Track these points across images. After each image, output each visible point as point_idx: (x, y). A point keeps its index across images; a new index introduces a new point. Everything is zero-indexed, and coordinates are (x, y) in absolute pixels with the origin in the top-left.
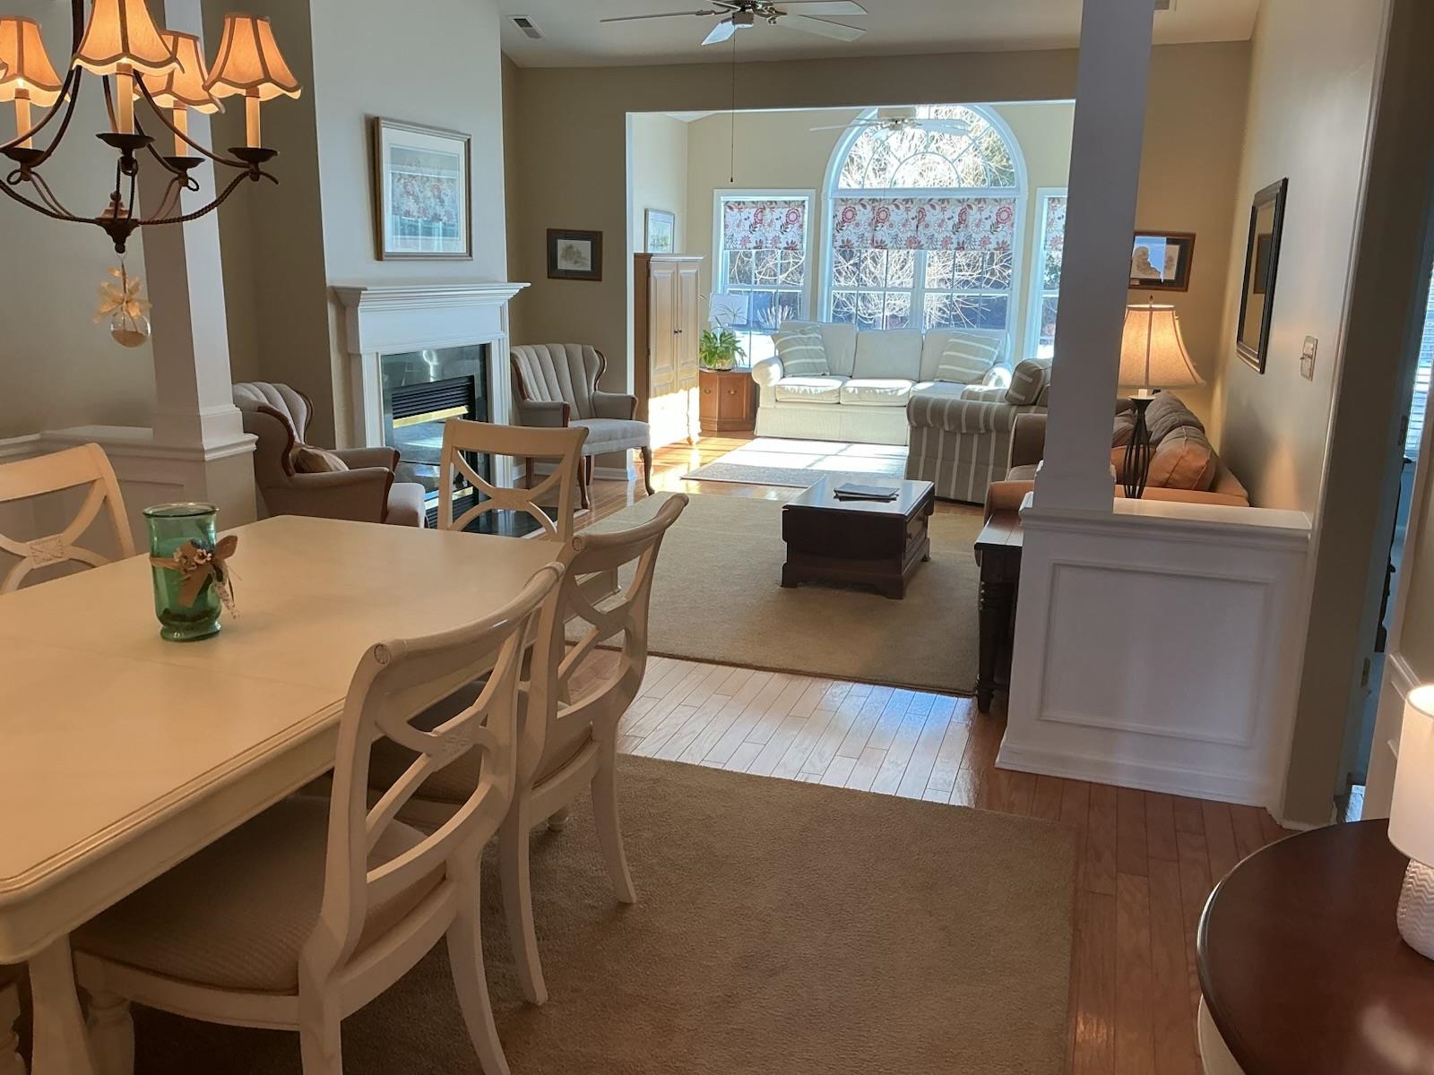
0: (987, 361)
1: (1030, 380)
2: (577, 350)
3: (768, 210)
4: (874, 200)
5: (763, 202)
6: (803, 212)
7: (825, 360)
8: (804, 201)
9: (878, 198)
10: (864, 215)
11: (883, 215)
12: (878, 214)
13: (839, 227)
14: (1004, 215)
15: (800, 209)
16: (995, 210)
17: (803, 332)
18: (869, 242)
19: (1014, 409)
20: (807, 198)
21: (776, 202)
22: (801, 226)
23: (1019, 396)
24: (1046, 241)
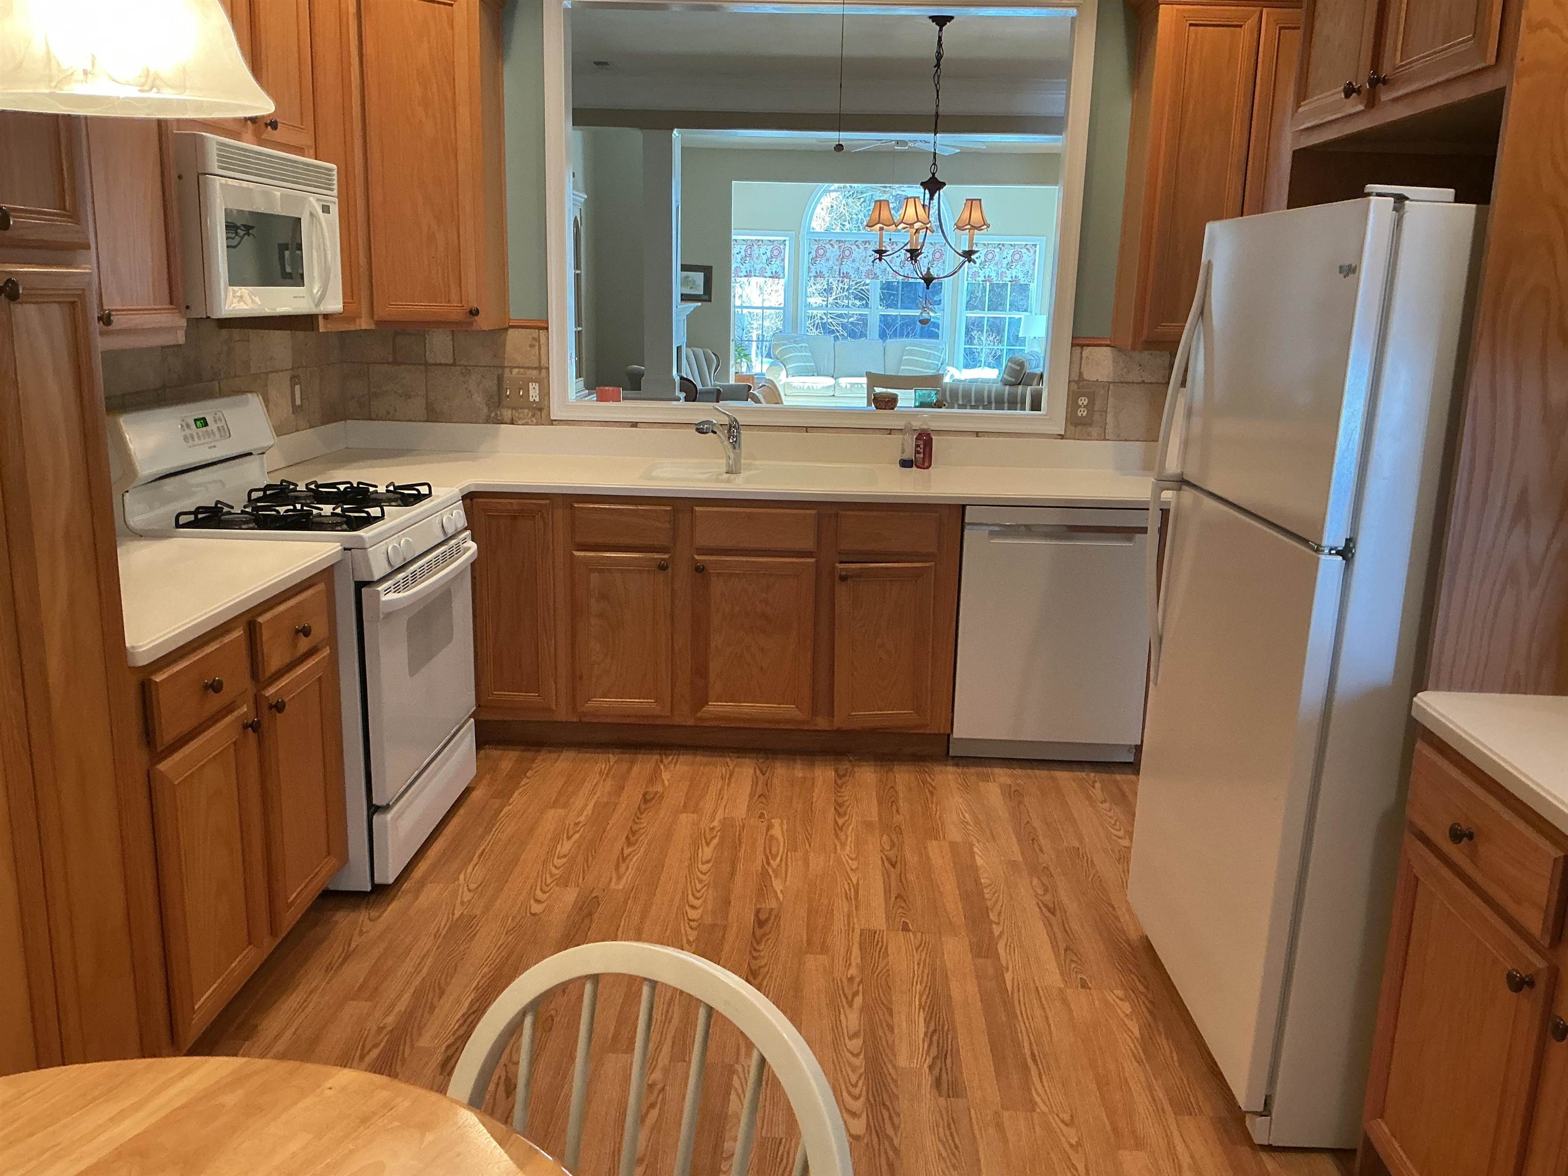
0: (937, 362)
1: (1018, 368)
2: (700, 352)
3: (756, 246)
4: (840, 241)
5: (752, 241)
6: (784, 249)
7: (813, 364)
8: (785, 241)
9: (843, 240)
10: (833, 252)
11: (847, 253)
12: (843, 252)
13: (814, 261)
14: (938, 255)
15: (782, 247)
16: (931, 251)
17: (795, 342)
18: (837, 273)
19: (1007, 387)
20: (788, 238)
21: (762, 241)
22: (783, 260)
23: (1009, 379)
24: (968, 274)
